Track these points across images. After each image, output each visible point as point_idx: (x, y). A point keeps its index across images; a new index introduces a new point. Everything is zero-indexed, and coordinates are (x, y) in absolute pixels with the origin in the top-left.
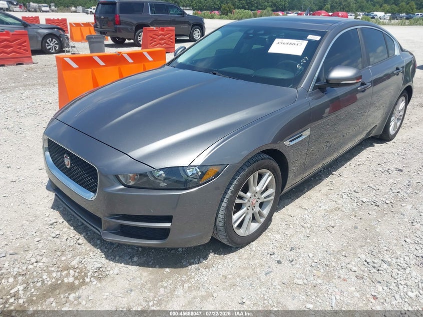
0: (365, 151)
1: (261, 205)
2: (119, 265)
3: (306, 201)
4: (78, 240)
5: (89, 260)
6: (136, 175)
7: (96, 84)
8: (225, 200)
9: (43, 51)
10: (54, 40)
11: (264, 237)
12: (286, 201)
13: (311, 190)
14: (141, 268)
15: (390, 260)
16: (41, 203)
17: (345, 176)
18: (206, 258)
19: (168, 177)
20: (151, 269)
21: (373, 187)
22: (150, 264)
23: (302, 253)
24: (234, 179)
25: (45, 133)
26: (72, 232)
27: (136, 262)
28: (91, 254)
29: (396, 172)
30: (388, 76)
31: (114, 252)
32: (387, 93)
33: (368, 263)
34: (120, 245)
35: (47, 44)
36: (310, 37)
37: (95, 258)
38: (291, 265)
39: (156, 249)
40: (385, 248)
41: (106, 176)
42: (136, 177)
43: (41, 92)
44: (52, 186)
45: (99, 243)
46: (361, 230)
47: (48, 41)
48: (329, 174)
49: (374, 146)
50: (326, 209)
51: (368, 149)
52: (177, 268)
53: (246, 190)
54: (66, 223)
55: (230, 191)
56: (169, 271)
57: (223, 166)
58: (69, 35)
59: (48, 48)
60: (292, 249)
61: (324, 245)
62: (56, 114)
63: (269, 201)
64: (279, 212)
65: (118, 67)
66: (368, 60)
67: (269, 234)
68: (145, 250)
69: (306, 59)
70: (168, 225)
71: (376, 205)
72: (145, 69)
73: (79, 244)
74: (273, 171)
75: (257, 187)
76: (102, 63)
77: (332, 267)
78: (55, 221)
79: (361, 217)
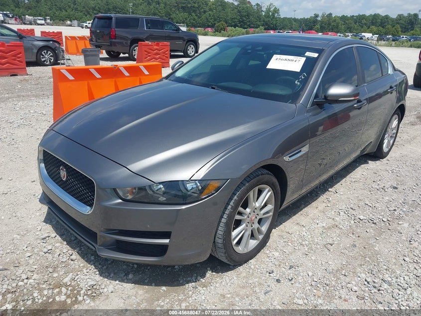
0: (359, 168)
1: (260, 221)
2: (113, 282)
3: (303, 218)
4: (71, 255)
5: (82, 277)
6: (135, 189)
7: (91, 97)
8: (225, 216)
9: (38, 63)
10: (49, 52)
11: (263, 254)
12: (284, 217)
13: (308, 206)
14: (137, 285)
15: (390, 279)
16: (33, 216)
17: (342, 193)
18: (203, 276)
19: (168, 191)
20: (147, 287)
21: (369, 204)
22: (146, 281)
23: (301, 271)
24: (234, 194)
25: (41, 145)
26: (65, 248)
27: (131, 279)
28: (85, 271)
29: (391, 189)
30: (379, 96)
31: (109, 269)
32: (379, 111)
33: (368, 282)
34: (115, 262)
35: (41, 56)
36: (308, 54)
37: (89, 275)
38: (290, 284)
39: (153, 267)
40: (384, 267)
41: (104, 189)
42: (134, 191)
43: (35, 104)
44: (46, 199)
45: (93, 259)
46: (359, 248)
47: (43, 53)
48: (326, 191)
49: (368, 163)
50: (323, 227)
51: (362, 166)
52: (174, 286)
53: (245, 206)
54: (58, 237)
55: (230, 207)
56: (165, 289)
57: (224, 181)
58: (64, 48)
59: (43, 60)
60: (291, 267)
61: (323, 263)
62: (52, 125)
63: (268, 218)
64: (277, 228)
65: (114, 79)
66: (364, 78)
67: (268, 252)
68: (141, 267)
69: (304, 76)
70: (167, 241)
71: (373, 223)
72: (141, 82)
73: (72, 260)
74: (272, 186)
75: (257, 203)
76: (98, 76)
77: (332, 287)
78: (47, 235)
79: (359, 235)
